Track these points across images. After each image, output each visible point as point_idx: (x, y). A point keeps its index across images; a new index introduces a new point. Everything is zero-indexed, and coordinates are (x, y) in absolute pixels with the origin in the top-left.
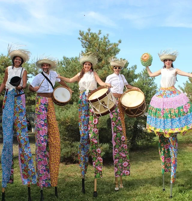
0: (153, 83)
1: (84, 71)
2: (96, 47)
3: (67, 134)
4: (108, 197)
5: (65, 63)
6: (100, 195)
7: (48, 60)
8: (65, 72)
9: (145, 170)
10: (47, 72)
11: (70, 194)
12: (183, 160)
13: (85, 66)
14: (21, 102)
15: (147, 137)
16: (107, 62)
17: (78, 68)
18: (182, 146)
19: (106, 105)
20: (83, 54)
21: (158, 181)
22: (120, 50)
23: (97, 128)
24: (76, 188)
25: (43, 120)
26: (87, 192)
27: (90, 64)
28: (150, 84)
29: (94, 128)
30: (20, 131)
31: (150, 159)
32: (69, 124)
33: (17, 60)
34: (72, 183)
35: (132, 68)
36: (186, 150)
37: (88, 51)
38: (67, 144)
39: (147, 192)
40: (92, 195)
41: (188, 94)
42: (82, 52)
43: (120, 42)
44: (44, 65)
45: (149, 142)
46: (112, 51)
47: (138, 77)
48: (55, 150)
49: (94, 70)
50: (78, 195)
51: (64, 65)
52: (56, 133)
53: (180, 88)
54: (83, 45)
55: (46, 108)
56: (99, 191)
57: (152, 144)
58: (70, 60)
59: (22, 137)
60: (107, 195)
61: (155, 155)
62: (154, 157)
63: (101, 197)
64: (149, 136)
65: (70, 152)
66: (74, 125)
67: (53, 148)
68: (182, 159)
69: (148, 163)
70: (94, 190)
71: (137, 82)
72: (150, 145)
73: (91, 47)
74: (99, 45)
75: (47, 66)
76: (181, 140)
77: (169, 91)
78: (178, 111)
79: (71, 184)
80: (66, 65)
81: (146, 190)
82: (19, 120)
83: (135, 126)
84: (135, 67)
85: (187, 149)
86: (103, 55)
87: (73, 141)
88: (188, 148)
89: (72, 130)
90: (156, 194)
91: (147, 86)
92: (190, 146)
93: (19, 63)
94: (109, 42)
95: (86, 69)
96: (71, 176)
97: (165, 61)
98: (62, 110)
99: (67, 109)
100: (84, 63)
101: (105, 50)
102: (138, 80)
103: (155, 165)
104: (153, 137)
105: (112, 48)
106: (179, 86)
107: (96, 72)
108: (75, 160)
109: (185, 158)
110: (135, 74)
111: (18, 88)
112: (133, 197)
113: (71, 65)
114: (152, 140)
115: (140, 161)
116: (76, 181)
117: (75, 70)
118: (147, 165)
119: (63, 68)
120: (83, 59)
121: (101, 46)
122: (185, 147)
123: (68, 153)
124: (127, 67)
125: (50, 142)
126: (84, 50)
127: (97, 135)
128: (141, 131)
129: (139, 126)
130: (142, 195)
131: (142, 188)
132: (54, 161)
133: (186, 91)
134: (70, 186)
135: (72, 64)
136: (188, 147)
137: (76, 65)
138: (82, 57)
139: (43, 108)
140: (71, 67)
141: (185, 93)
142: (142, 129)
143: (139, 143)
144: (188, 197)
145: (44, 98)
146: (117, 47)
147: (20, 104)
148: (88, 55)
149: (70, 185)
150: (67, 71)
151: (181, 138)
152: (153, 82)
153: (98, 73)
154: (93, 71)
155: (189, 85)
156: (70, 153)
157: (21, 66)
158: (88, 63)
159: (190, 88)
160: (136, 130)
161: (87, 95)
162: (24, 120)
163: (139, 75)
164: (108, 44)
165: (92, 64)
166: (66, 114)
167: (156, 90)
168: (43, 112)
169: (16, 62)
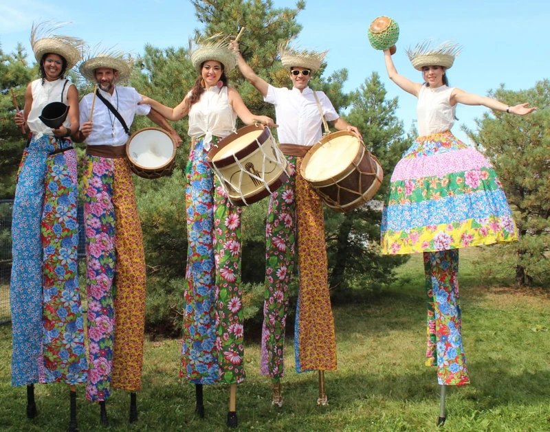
0: (392, 119)
1: (203, 86)
2: (235, 20)
3: (157, 258)
4: (266, 427)
5: (151, 63)
6: (246, 422)
7: (111, 59)
8: (149, 90)
9: (368, 355)
10: (110, 89)
11: (164, 420)
12: (475, 330)
13: (204, 71)
14: (64, 170)
15: (374, 266)
16: (265, 61)
17: (187, 78)
18: (472, 293)
19: (257, 174)
20: (199, 39)
21: (405, 386)
22: (300, 27)
23: (238, 241)
24: (179, 403)
25: (97, 218)
26: (210, 414)
27: (220, 66)
28: (383, 120)
29: (228, 239)
30: (59, 244)
31: (383, 327)
32: (161, 229)
33: (50, 61)
34: (168, 390)
35: (335, 76)
36: (481, 305)
37: (213, 31)
38: (155, 285)
39: (373, 415)
40: (223, 422)
41: (488, 150)
42: (197, 32)
43: (301, 6)
44: (101, 71)
45: (381, 282)
46: (280, 31)
47: (352, 103)
48: (131, 295)
49: (230, 83)
50: (186, 422)
51: (149, 68)
52: (133, 252)
53: (467, 132)
54: (200, 14)
55: (109, 185)
56: (244, 412)
57: (388, 288)
58: (165, 55)
59: (61, 258)
60: (264, 422)
61: (396, 317)
62: (394, 320)
63: (249, 427)
64: (381, 263)
65: (165, 306)
66: (175, 231)
67: (128, 290)
68: (473, 328)
69: (378, 336)
70: (228, 408)
71: (349, 115)
72: (382, 288)
73: (223, 18)
74: (244, 15)
75: (108, 73)
76: (469, 275)
77: (433, 143)
78: (447, 181)
79: (166, 392)
80: (153, 68)
81: (372, 409)
82: (58, 216)
83: (343, 238)
84: (344, 74)
85: (485, 300)
86: (256, 41)
87: (171, 277)
88: (488, 297)
89: (168, 247)
90: (399, 421)
91: (376, 126)
92: (495, 293)
93: (57, 70)
94: (270, 5)
95: (208, 80)
96: (166, 370)
97: (425, 68)
98: (141, 192)
99: (156, 190)
100: (202, 64)
101: (261, 28)
102: (352, 110)
103: (397, 342)
104: (392, 267)
105: (280, 24)
106: (464, 128)
107: (237, 87)
108: (176, 329)
109: (481, 326)
110: (341, 95)
111: (59, 132)
112: (336, 427)
113: (166, 69)
114: (389, 277)
115: (355, 331)
116: (180, 384)
117: (179, 82)
118: (375, 344)
119: (144, 77)
120: (199, 53)
121: (250, 17)
122: (481, 295)
123: (156, 309)
124: (322, 76)
125: (121, 272)
126: (203, 27)
127: (239, 260)
128: (359, 250)
129: (353, 236)
130: (360, 422)
131: (361, 404)
132: (127, 323)
133: (483, 141)
134: (164, 398)
135: (169, 67)
136: (488, 294)
137: (180, 68)
138: (197, 46)
139: (99, 184)
140: (168, 73)
141: (481, 146)
142: (362, 245)
143: (354, 284)
144: (487, 429)
145: (102, 159)
146: (293, 21)
147: (60, 173)
148: (214, 41)
149: (164, 395)
150: (156, 85)
151: (468, 272)
152: (393, 116)
153: (240, 92)
154: (225, 84)
155: (491, 126)
156: (162, 309)
157: (62, 78)
158: (212, 64)
159: (493, 134)
160: (346, 248)
161: (207, 150)
162: (69, 214)
163: (354, 97)
164: (268, 11)
165: (223, 67)
166: (152, 202)
167: (401, 137)
168: (99, 195)
169: (49, 67)
